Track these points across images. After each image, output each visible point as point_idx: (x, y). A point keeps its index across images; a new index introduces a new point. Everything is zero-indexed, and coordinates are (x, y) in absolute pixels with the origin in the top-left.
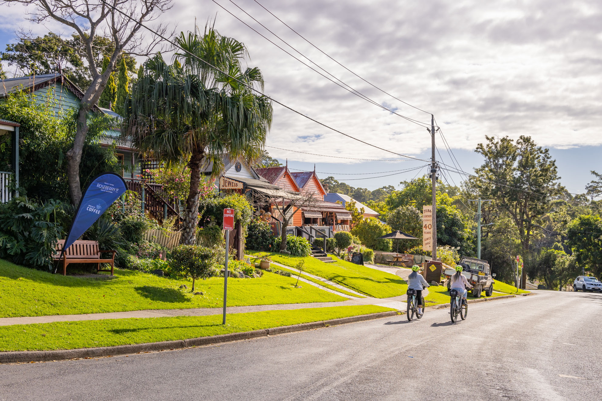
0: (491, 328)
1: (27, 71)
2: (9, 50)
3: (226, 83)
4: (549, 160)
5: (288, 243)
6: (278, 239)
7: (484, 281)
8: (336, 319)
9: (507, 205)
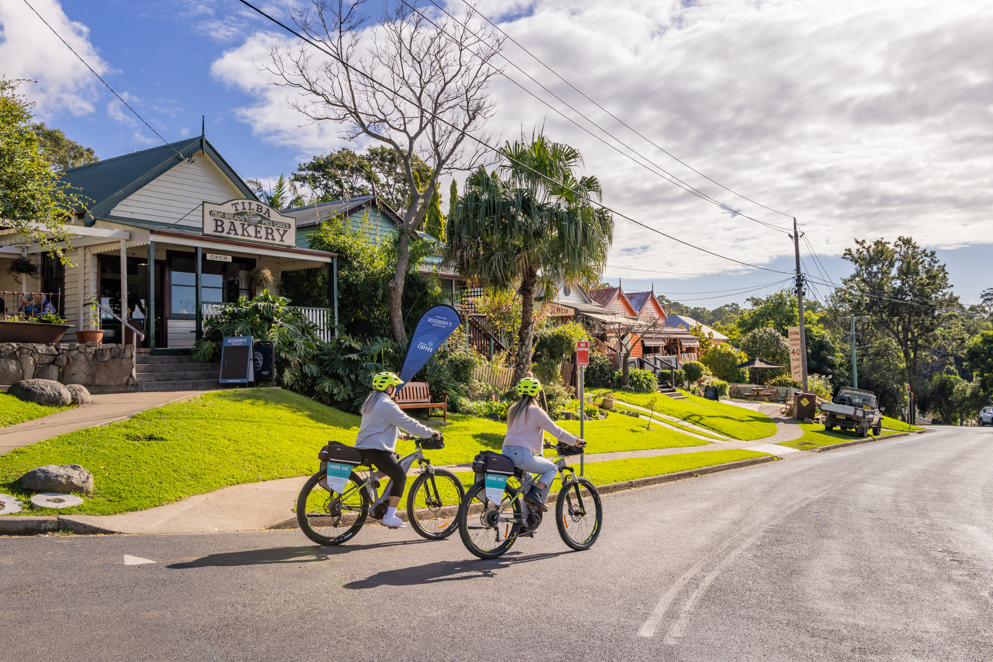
0: (897, 474)
1: (320, 192)
2: (301, 170)
3: (560, 196)
4: (936, 265)
5: (631, 377)
6: (620, 372)
7: (871, 416)
8: (705, 468)
9: (886, 321)
